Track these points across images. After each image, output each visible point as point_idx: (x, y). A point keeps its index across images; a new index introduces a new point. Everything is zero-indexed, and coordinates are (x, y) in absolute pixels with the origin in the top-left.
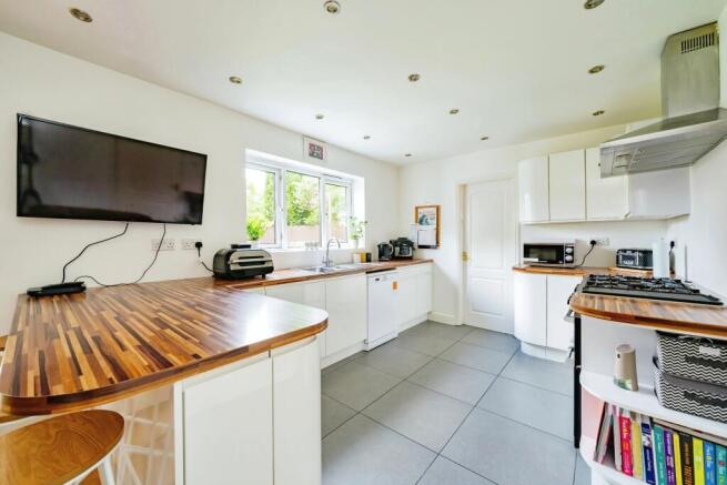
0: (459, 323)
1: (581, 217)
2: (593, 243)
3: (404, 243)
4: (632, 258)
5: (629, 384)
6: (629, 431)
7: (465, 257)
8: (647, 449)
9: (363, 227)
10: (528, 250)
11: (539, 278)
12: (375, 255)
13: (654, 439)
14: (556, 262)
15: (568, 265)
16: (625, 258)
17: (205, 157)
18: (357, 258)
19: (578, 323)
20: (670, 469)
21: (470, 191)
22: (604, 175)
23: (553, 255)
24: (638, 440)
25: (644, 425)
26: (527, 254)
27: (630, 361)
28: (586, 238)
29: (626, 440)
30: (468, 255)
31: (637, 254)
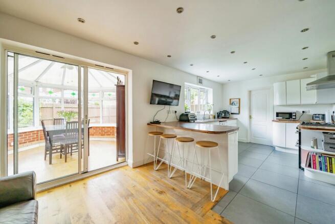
0: (249, 142)
1: (298, 103)
2: (303, 112)
3: (226, 112)
4: (319, 117)
5: (315, 147)
6: (315, 158)
7: (250, 117)
8: (320, 162)
9: (212, 106)
10: (278, 114)
11: (283, 124)
12: (216, 116)
13: (322, 159)
14: (289, 119)
15: (294, 120)
16: (315, 117)
17: (180, 86)
18: (211, 117)
19: (300, 133)
20: (326, 166)
21: (253, 93)
22: (307, 90)
23: (288, 116)
24: (318, 160)
25: (319, 156)
26: (277, 116)
27: (316, 141)
28: (300, 110)
29: (314, 161)
30: (252, 117)
31: (320, 116)
